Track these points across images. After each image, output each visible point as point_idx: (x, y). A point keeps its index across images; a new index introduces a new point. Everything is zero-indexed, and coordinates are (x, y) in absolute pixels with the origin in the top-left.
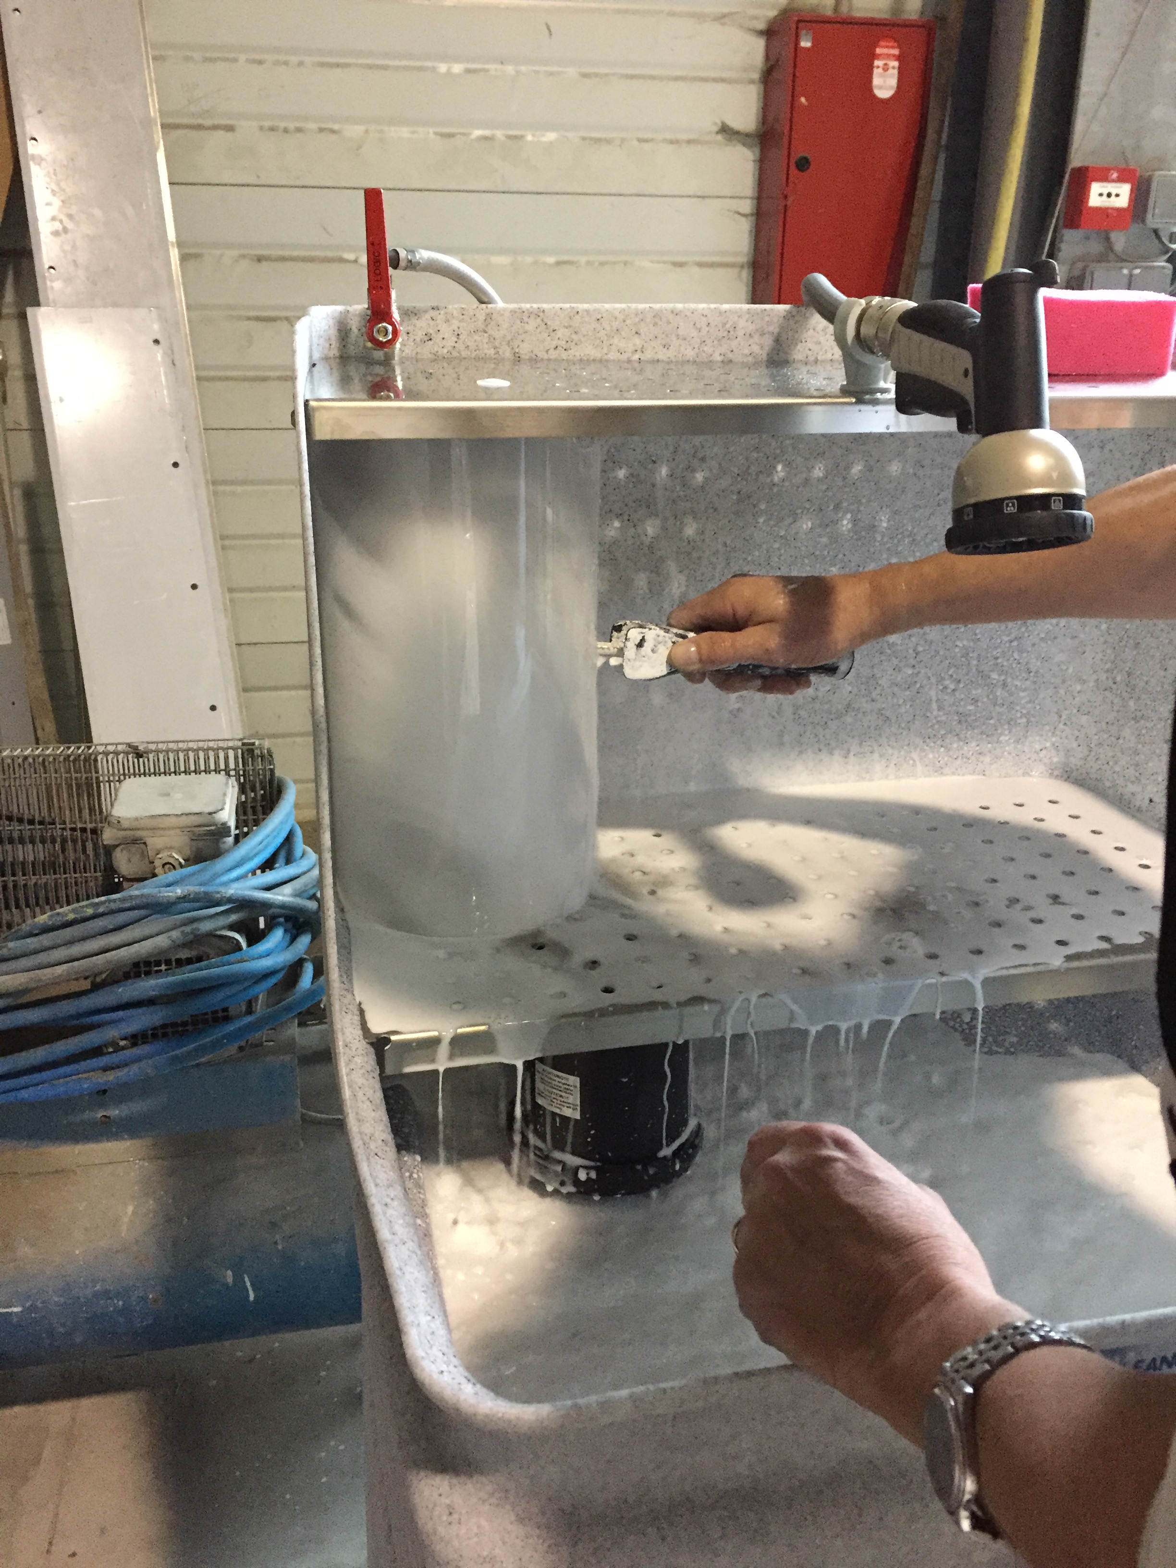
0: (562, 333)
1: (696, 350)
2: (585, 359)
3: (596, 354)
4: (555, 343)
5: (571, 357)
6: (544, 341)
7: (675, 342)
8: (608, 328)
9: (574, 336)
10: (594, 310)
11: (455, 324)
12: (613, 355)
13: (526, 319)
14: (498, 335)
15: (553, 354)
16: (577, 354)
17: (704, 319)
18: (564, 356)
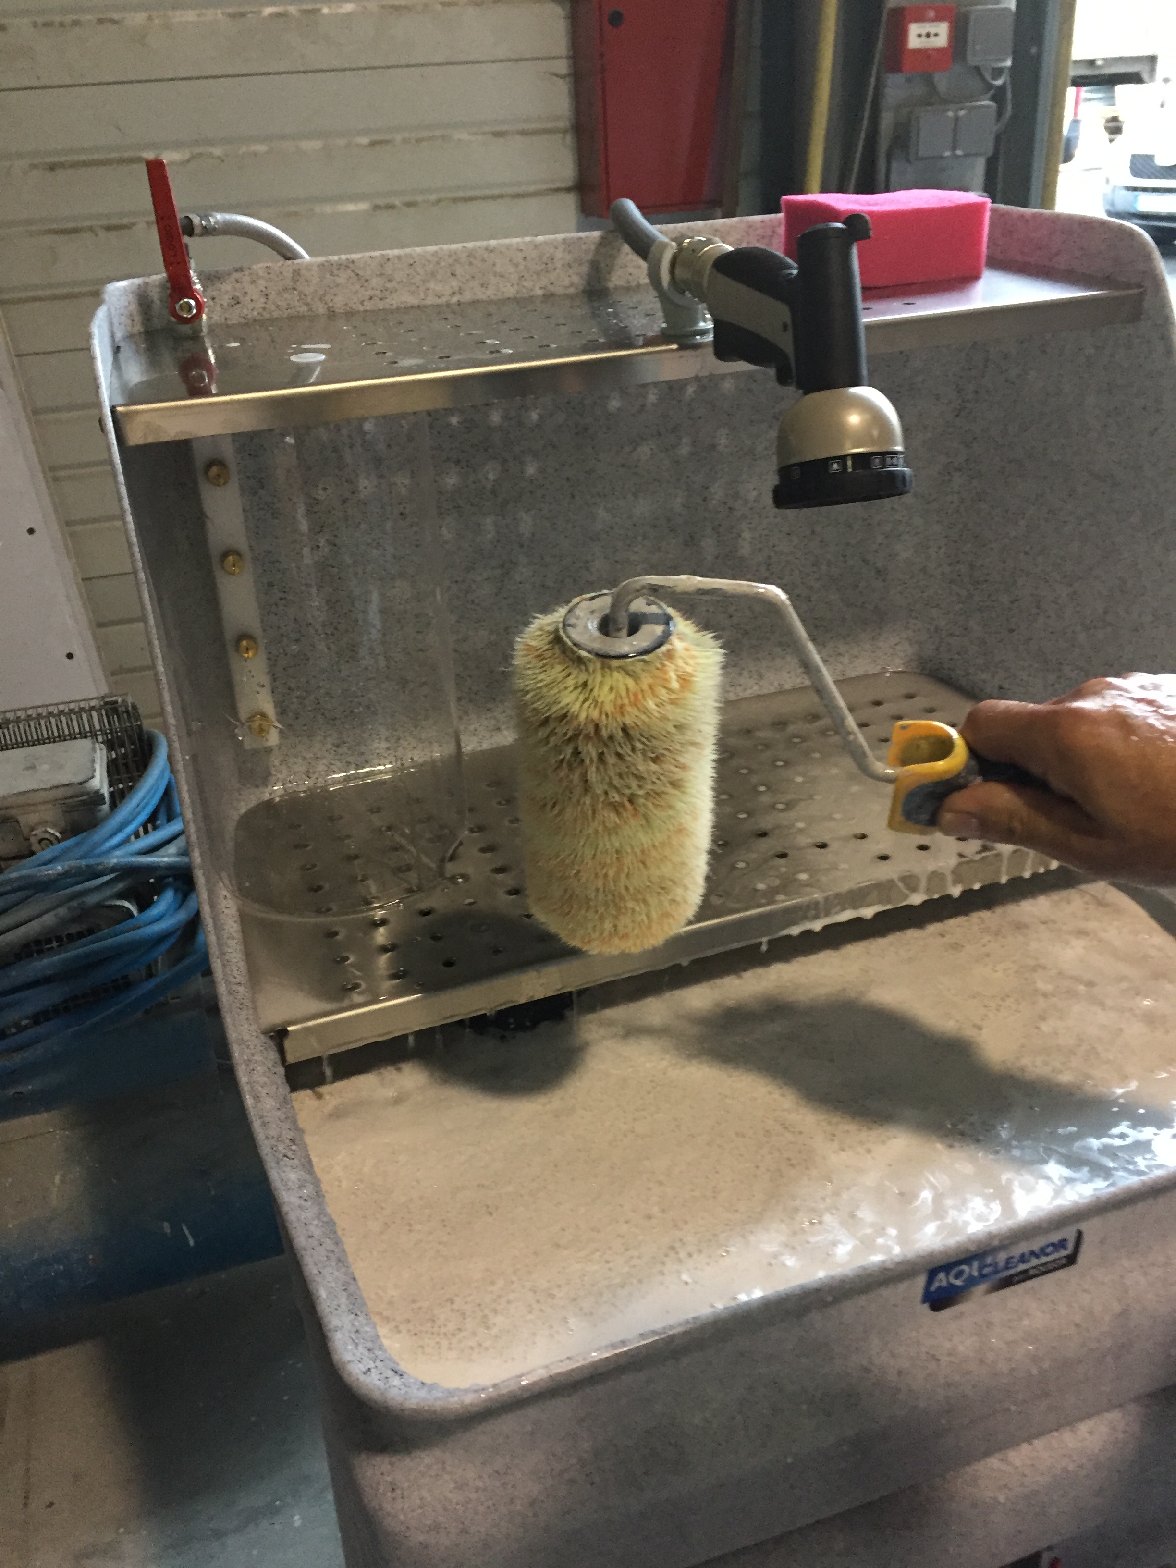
1: (516, 287)
2: (402, 306)
4: (370, 293)
5: (387, 307)
6: (356, 293)
7: (494, 280)
8: (421, 271)
10: (406, 256)
11: (262, 283)
12: (430, 300)
13: (336, 272)
14: (308, 290)
15: (369, 306)
16: (394, 303)
17: (520, 254)
18: (381, 305)
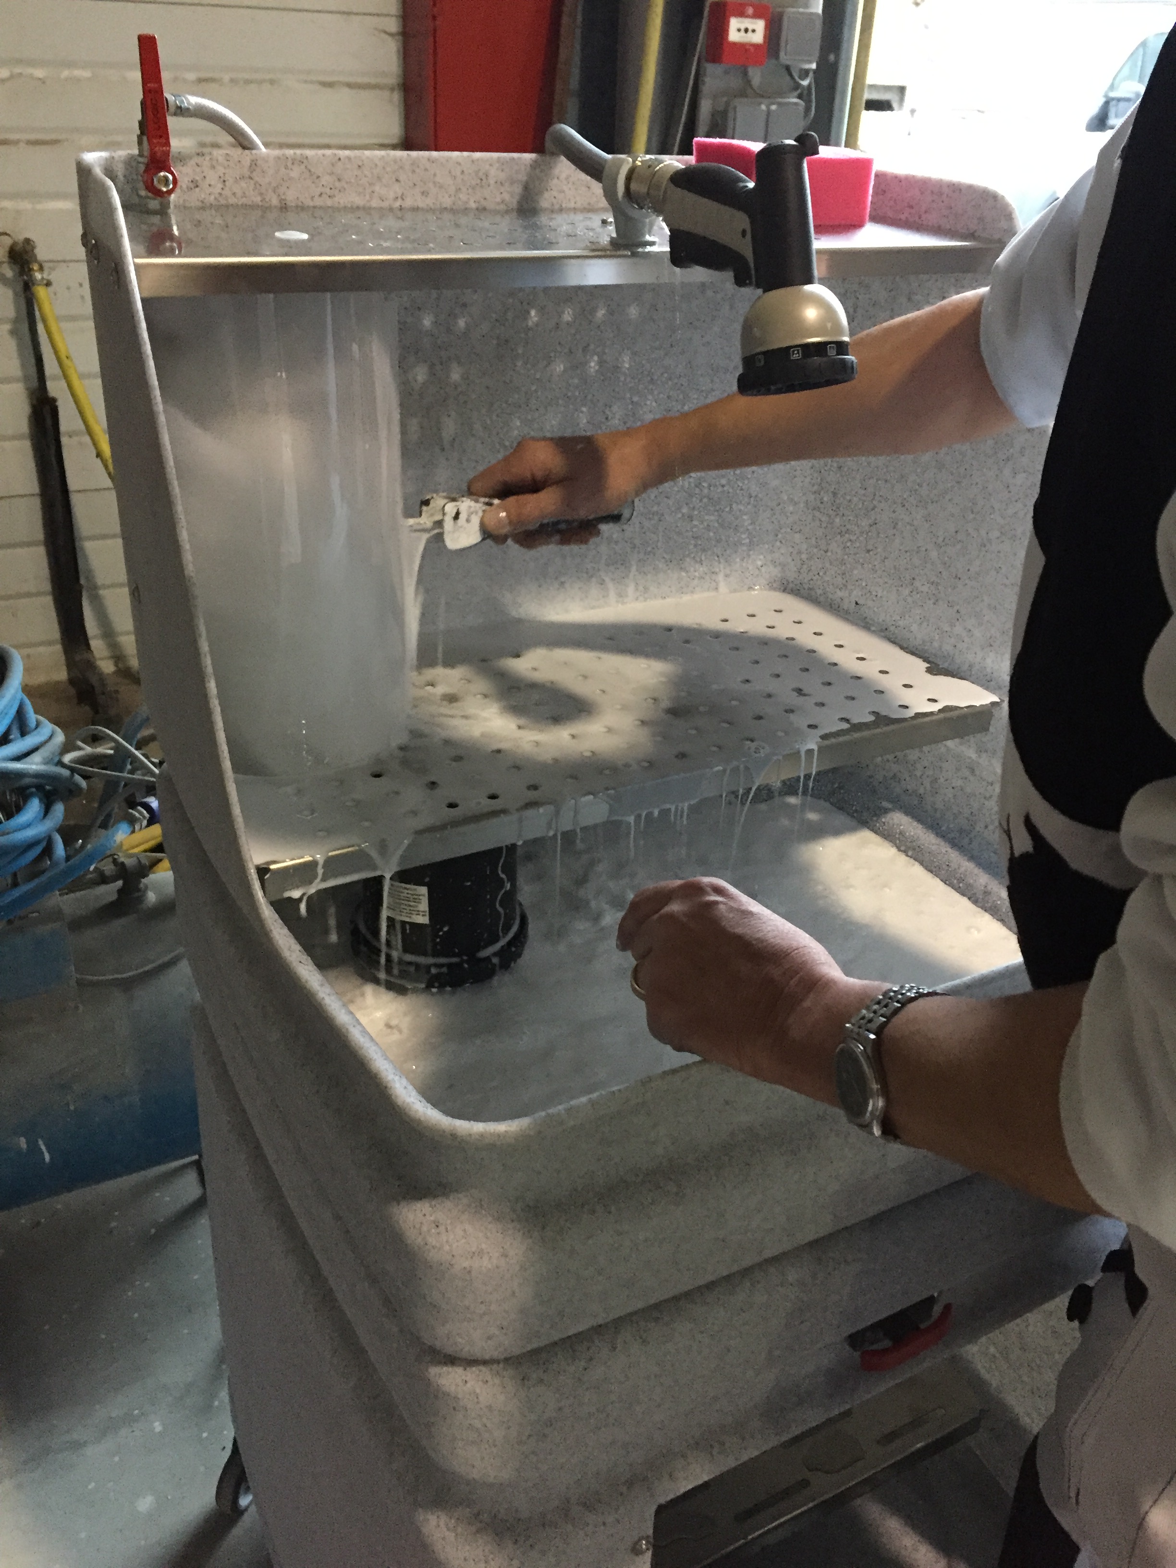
0: (326, 179)
1: (453, 198)
2: (349, 206)
3: (359, 201)
4: (320, 190)
5: (336, 205)
6: (307, 188)
7: (433, 190)
9: (337, 184)
10: (355, 157)
11: (220, 170)
12: (375, 203)
13: (290, 166)
14: (263, 181)
15: (318, 202)
16: (342, 201)
18: (329, 203)
